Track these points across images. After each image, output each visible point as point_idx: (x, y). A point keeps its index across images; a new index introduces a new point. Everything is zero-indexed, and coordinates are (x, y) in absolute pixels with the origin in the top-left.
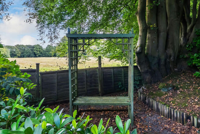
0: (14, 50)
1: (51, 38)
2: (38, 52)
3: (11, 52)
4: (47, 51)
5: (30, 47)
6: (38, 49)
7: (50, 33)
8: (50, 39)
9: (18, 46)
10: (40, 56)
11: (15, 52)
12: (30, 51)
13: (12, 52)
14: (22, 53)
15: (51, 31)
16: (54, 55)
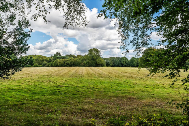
0: (109, 61)
1: (138, 45)
2: (125, 63)
3: (106, 63)
4: (132, 62)
5: (119, 59)
6: (125, 61)
7: (137, 38)
8: (135, 47)
9: (111, 58)
10: (125, 66)
11: (109, 62)
12: (119, 62)
13: (108, 63)
14: (114, 63)
15: (137, 35)
16: (137, 65)
